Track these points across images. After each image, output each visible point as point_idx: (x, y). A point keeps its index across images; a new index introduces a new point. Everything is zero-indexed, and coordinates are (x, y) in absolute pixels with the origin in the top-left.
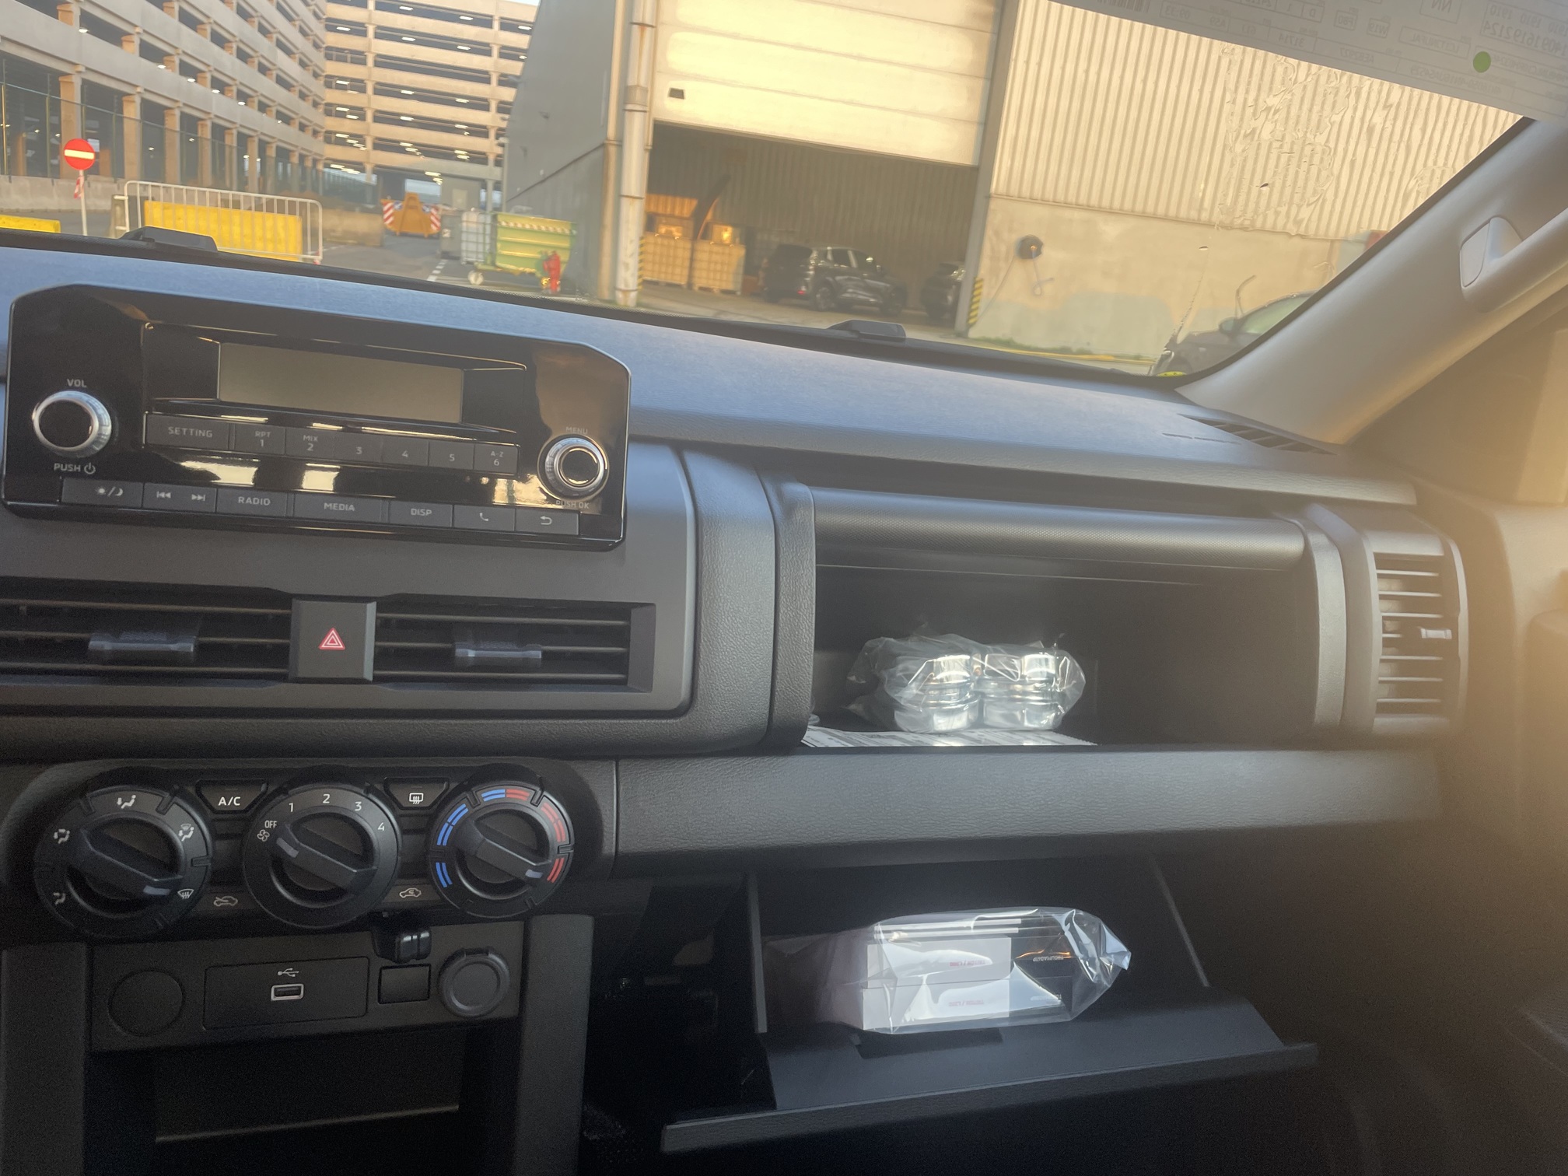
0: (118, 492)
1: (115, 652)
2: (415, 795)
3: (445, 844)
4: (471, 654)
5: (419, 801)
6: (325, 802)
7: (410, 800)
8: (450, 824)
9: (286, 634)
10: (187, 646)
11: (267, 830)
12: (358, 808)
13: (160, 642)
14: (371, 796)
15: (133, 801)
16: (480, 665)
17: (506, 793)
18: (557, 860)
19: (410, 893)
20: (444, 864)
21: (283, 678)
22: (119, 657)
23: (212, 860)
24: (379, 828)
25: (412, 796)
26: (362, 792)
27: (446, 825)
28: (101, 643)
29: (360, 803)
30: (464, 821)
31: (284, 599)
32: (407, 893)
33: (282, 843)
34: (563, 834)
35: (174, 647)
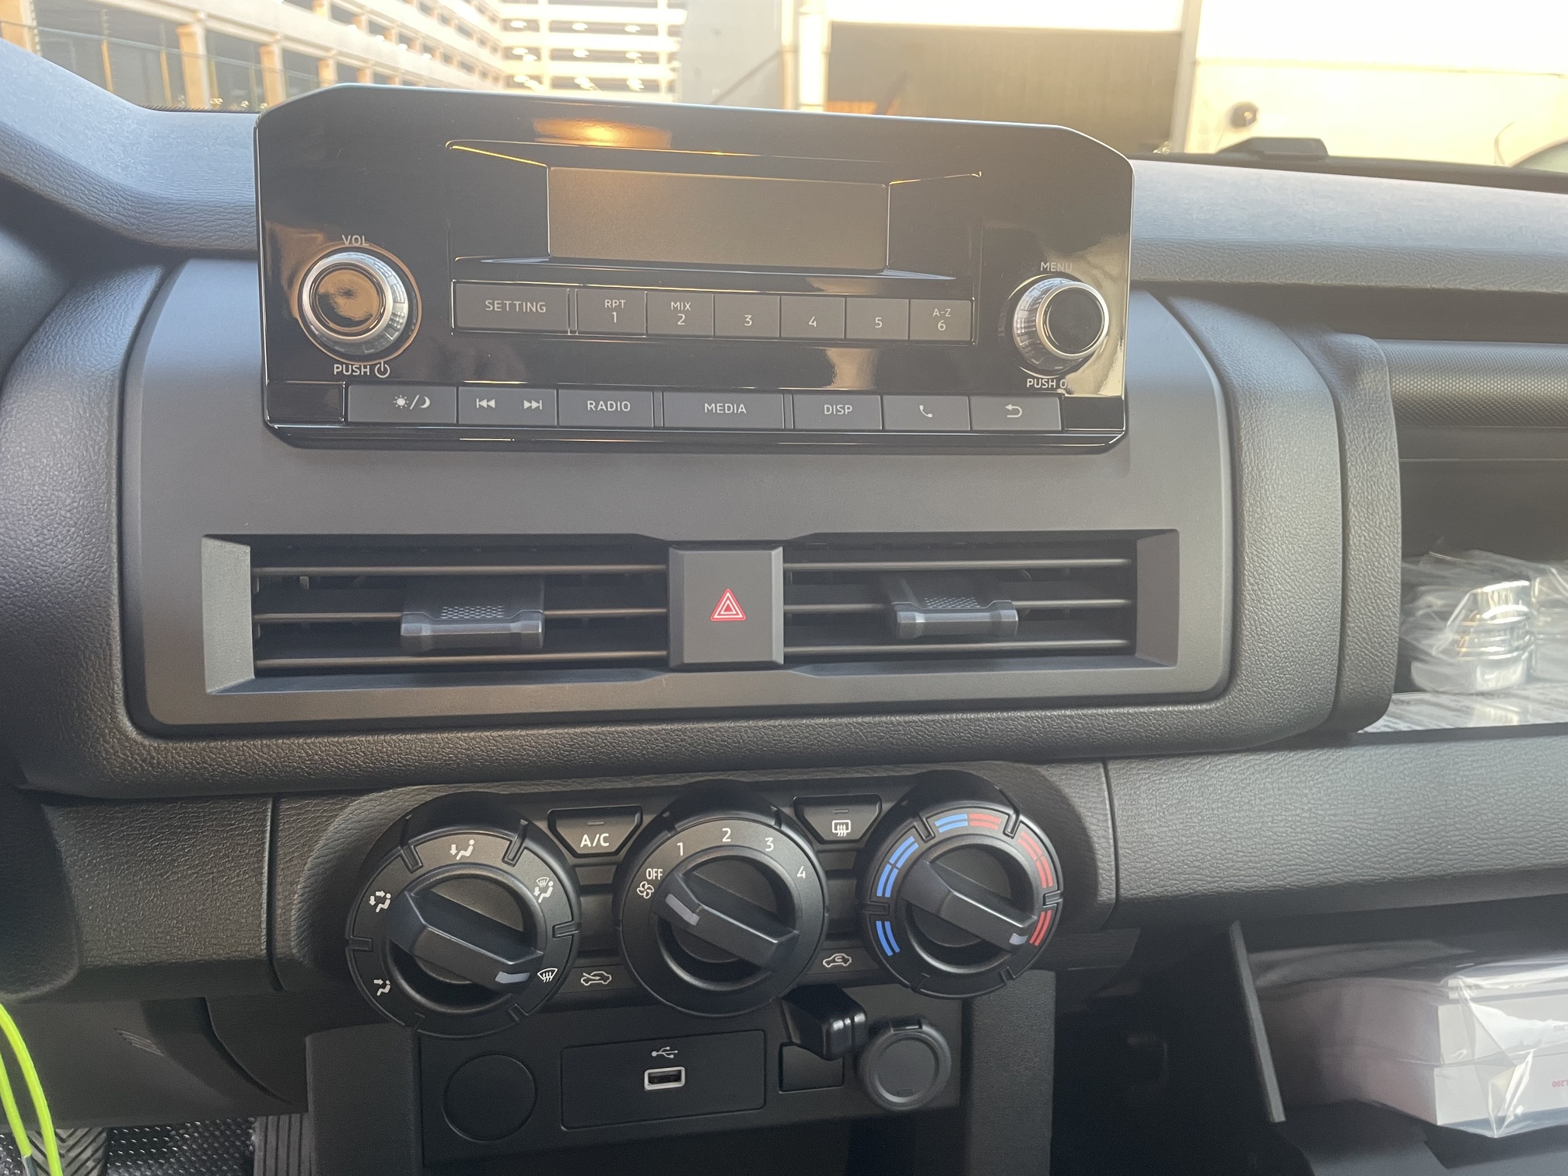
0: (424, 402)
1: (436, 639)
2: (840, 824)
3: (888, 895)
4: (920, 619)
5: (846, 832)
6: (724, 840)
7: (834, 831)
8: (894, 866)
9: (663, 601)
10: (531, 624)
11: (649, 882)
12: (770, 847)
13: (495, 620)
14: (784, 829)
15: (471, 848)
16: (931, 634)
17: (968, 820)
18: (1043, 914)
19: (836, 961)
20: (888, 924)
21: (661, 665)
22: (441, 645)
23: (579, 926)
24: (799, 875)
25: (836, 824)
26: (772, 823)
27: (888, 867)
28: (418, 627)
29: (771, 839)
30: (915, 861)
31: (657, 550)
32: (834, 961)
33: (673, 902)
34: (1050, 877)
35: (515, 627)
